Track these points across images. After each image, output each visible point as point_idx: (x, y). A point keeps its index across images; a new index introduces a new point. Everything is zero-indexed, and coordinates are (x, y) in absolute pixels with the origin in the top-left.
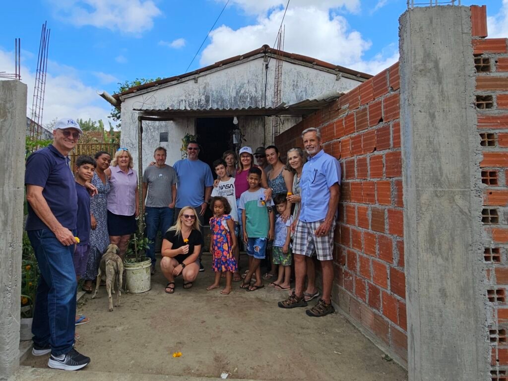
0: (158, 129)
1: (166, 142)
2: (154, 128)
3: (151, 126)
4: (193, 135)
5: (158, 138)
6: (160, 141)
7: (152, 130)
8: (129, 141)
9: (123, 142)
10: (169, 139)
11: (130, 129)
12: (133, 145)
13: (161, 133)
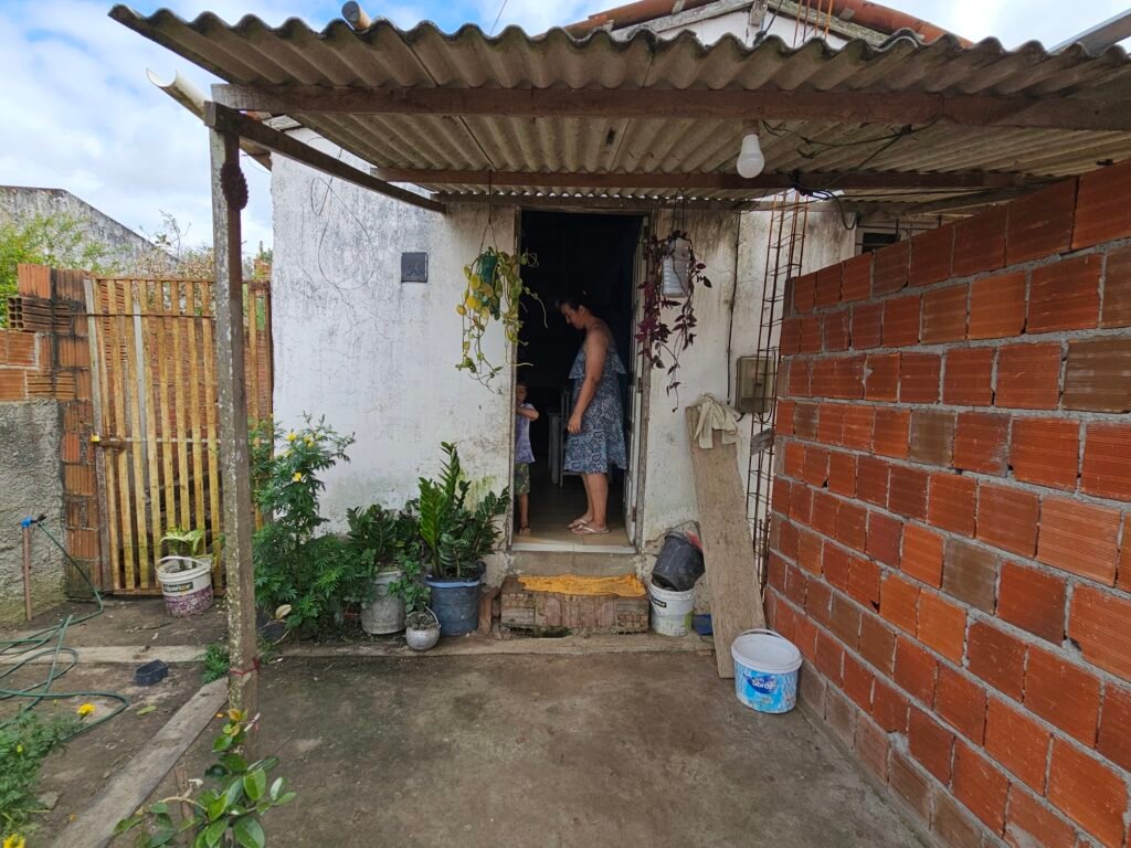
0: (395, 240)
1: (421, 286)
2: (383, 236)
3: (372, 228)
4: (511, 253)
5: (396, 269)
6: (403, 281)
7: (376, 244)
8: (301, 274)
9: (281, 279)
10: (432, 273)
11: (302, 235)
12: (314, 289)
13: (404, 254)
